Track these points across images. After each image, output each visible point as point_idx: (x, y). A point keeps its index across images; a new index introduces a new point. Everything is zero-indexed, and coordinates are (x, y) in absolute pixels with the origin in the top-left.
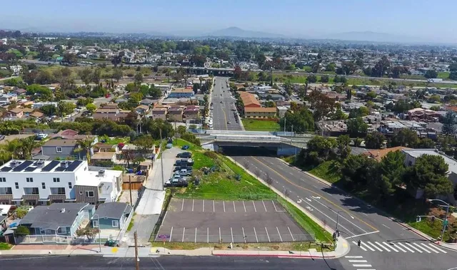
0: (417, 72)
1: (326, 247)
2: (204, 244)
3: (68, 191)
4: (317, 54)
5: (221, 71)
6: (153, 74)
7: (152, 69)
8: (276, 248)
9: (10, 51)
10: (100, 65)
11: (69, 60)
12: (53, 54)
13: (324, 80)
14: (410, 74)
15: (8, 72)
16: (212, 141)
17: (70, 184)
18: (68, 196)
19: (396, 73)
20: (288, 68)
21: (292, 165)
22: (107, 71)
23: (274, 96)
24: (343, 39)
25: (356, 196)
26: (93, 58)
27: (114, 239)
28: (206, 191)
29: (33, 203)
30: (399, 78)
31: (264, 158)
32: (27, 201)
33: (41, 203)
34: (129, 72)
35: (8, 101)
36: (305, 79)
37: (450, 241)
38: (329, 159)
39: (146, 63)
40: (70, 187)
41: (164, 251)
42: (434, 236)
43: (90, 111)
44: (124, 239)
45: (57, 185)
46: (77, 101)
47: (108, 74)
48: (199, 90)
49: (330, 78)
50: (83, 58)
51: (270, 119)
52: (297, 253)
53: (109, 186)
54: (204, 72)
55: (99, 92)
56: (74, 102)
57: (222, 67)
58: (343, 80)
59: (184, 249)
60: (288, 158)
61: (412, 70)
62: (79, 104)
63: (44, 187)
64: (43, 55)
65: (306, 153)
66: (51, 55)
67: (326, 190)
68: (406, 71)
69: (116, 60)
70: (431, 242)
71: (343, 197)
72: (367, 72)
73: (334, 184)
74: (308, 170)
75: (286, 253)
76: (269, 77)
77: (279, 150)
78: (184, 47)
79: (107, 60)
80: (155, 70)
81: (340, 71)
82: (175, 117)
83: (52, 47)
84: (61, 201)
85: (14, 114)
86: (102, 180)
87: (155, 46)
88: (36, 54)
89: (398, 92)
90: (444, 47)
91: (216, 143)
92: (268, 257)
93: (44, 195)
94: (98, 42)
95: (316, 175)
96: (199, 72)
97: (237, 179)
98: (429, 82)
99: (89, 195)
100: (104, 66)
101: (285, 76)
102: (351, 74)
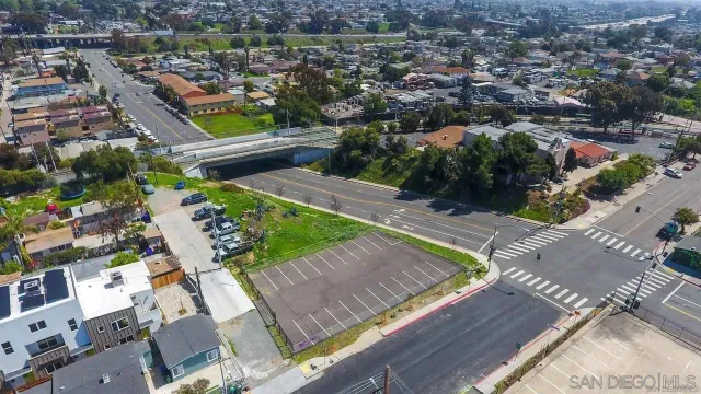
0: (357, 25)
2: (360, 327)
3: (70, 338)
4: (223, 4)
8: (440, 294)
13: (256, 43)
16: (197, 164)
17: (71, 322)
18: (72, 345)
19: (336, 27)
20: (195, 28)
21: (326, 173)
23: (205, 74)
25: (436, 196)
31: (279, 172)
36: (227, 43)
37: (562, 222)
38: (378, 157)
40: (74, 328)
41: (323, 362)
42: (546, 221)
44: (247, 373)
48: (69, 77)
49: (262, 40)
51: (229, 111)
52: (463, 291)
54: (53, 43)
58: (280, 42)
59: (343, 346)
60: (312, 165)
61: (350, 23)
63: (10, 351)
65: (344, 155)
67: (398, 198)
68: (344, 23)
70: (547, 227)
71: (427, 202)
72: (303, 29)
73: (401, 188)
74: (354, 177)
75: (455, 295)
76: (174, 44)
77: (295, 157)
81: (269, 29)
82: (67, 131)
86: (127, 289)
89: (352, 53)
92: (443, 309)
95: (369, 180)
97: (294, 214)
99: (118, 327)
101: (197, 41)
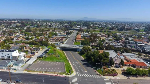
0: (134, 30)
1: (68, 74)
2: (37, 71)
3: (11, 57)
4: (105, 24)
5: (77, 29)
6: (58, 30)
7: (58, 28)
8: (55, 74)
9: (25, 24)
10: (45, 28)
11: (38, 26)
12: (35, 24)
13: (104, 32)
14: (131, 30)
15: (23, 29)
17: (11, 55)
18: (11, 58)
19: (127, 30)
20: (96, 28)
21: (79, 54)
22: (47, 29)
23: (87, 36)
24: (117, 20)
26: (44, 26)
27: (16, 69)
28: (47, 59)
29: (3, 59)
30: (128, 31)
32: (2, 59)
33: (5, 60)
34: (52, 29)
35: (19, 36)
39: (57, 27)
40: (11, 56)
43: (38, 39)
44: (19, 69)
45: (8, 55)
46: (35, 36)
47: (47, 30)
48: (68, 34)
49: (106, 31)
50: (42, 25)
52: (59, 75)
53: (21, 56)
54: (72, 29)
55: (42, 34)
56: (34, 37)
57: (77, 28)
58: (110, 32)
60: (78, 52)
61: (132, 29)
62: (36, 37)
63: (5, 56)
64: (33, 25)
65: (82, 51)
66: (34, 25)
67: (82, 61)
68: (130, 29)
69: (50, 26)
70: (99, 75)
72: (118, 30)
73: (85, 59)
75: (57, 75)
77: (77, 50)
78: (70, 22)
79: (48, 26)
80: (59, 29)
81: (110, 29)
82: (57, 41)
83: (35, 23)
84: (9, 59)
85: (18, 39)
86: (20, 55)
87: (62, 22)
88: (31, 24)
90: (148, 22)
91: (61, 48)
92: (51, 75)
93: (6, 58)
94: (48, 21)
95: (83, 56)
96: (70, 29)
97: (59, 56)
98: (136, 32)
99: (15, 58)
100: (46, 28)
101: (94, 30)
102: (113, 30)
